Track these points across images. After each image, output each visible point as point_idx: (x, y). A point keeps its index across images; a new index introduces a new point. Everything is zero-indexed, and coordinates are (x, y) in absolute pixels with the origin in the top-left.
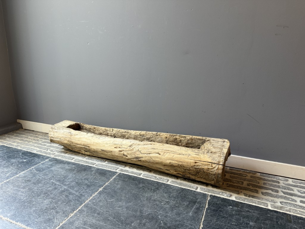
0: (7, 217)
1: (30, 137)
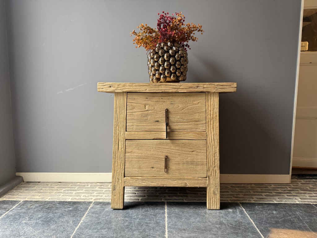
1: (45, 189)
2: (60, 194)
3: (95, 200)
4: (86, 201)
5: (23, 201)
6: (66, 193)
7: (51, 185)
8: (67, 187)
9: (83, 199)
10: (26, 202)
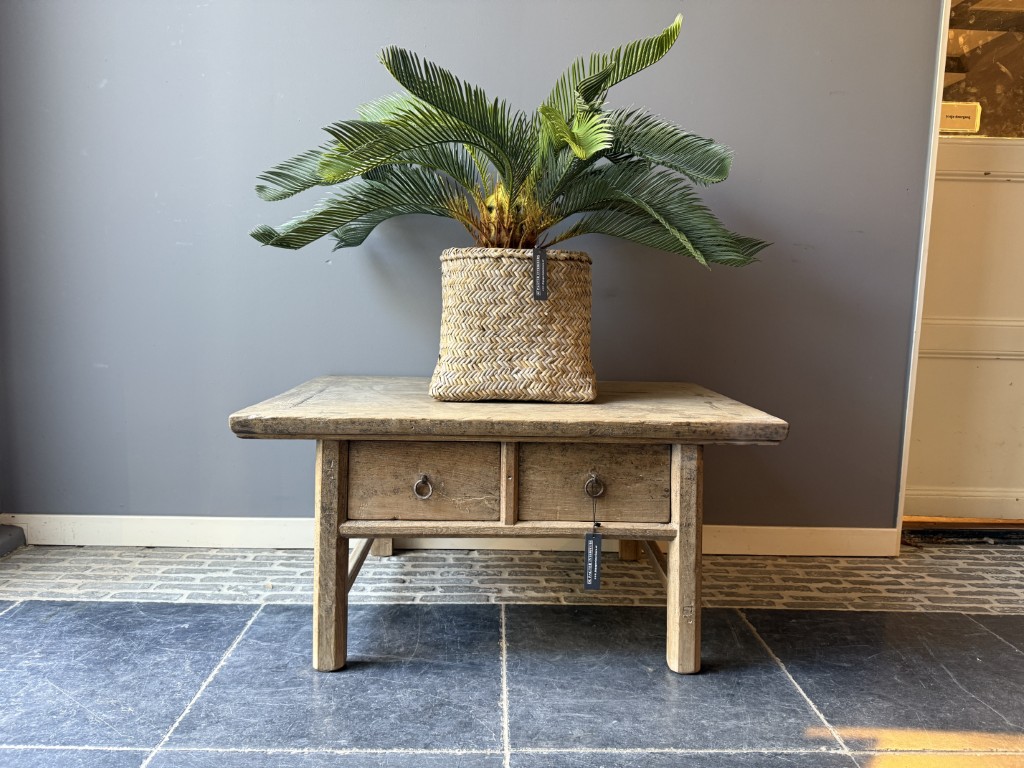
0: (346, 747)
1: (101, 566)
2: (150, 582)
3: (267, 599)
4: (237, 602)
5: (22, 603)
6: (171, 580)
7: (120, 555)
8: (175, 563)
9: (229, 597)
10: (31, 606)
